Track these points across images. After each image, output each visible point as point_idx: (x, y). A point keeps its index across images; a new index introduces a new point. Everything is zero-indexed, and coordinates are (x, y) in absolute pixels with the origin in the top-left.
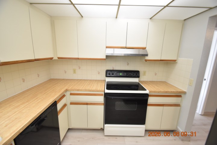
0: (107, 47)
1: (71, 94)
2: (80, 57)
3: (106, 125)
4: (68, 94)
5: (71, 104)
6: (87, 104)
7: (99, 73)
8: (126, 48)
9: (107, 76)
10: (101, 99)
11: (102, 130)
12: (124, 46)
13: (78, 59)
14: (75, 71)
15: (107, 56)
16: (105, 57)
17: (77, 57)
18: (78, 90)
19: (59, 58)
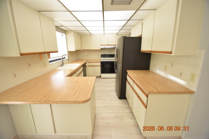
0: (101, 45)
1: (89, 63)
2: (91, 49)
3: (102, 74)
4: (87, 62)
5: (89, 66)
6: (94, 66)
7: (98, 56)
8: (108, 45)
9: (101, 57)
10: (99, 64)
11: (100, 77)
12: (107, 44)
13: (90, 50)
14: (88, 56)
15: (101, 49)
16: (100, 49)
17: (89, 49)
18: (91, 61)
19: (83, 50)
